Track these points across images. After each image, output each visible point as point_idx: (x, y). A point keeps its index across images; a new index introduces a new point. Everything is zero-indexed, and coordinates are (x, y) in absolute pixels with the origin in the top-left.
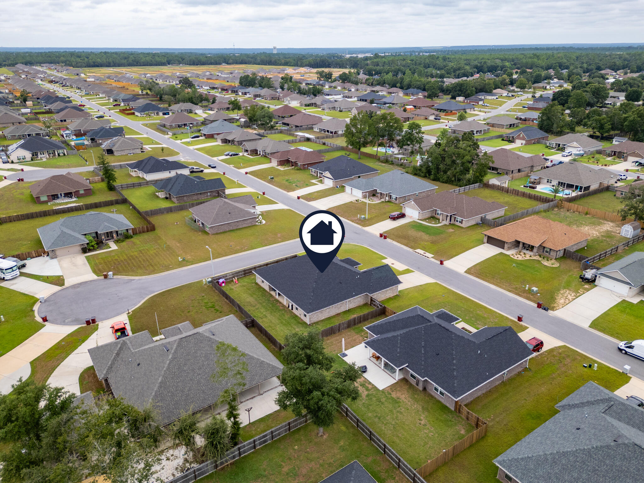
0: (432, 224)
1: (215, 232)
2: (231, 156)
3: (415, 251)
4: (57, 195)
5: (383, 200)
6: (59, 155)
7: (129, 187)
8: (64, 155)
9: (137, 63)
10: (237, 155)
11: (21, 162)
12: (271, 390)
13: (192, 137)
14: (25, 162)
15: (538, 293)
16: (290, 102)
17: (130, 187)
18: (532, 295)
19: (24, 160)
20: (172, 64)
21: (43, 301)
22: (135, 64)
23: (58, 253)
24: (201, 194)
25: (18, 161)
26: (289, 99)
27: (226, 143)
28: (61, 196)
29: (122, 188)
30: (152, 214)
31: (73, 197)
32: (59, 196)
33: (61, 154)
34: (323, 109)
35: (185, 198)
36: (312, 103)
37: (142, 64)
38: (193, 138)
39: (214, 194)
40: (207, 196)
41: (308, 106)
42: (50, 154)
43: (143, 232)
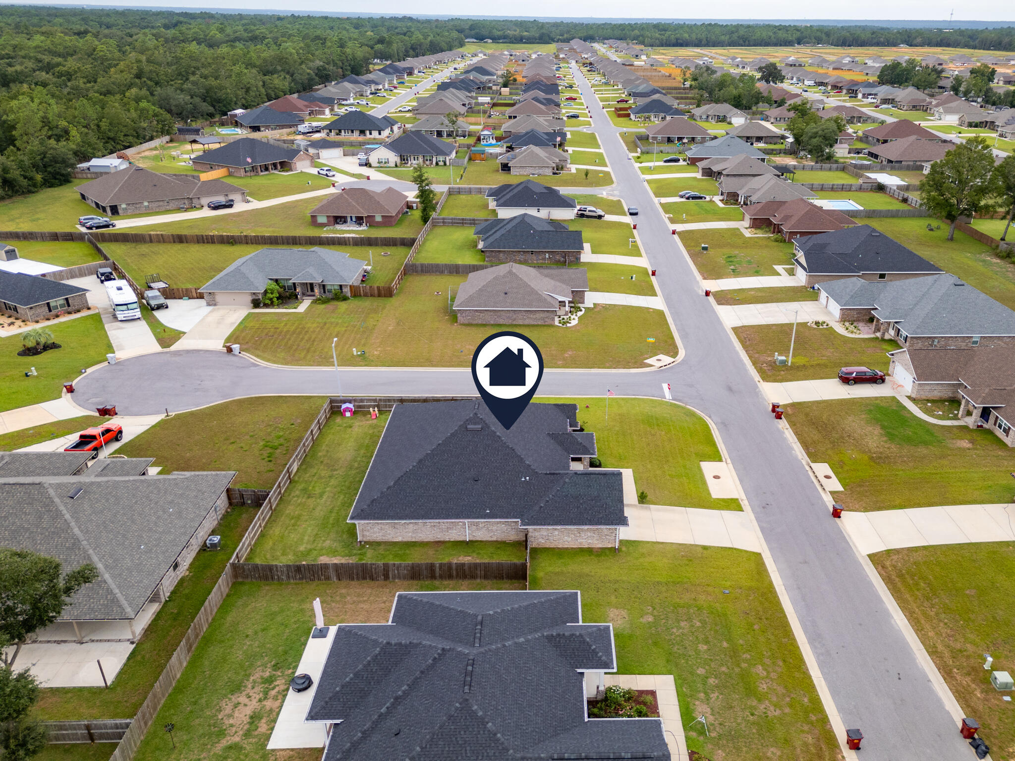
0: (933, 416)
1: (466, 322)
2: (688, 198)
3: (813, 465)
4: (345, 218)
5: (878, 335)
6: (437, 164)
7: (455, 223)
8: (445, 164)
9: (744, 42)
10: (701, 198)
11: (381, 167)
12: (105, 641)
13: (665, 159)
14: (386, 167)
15: (1007, 694)
16: (942, 116)
17: (458, 223)
18: (985, 691)
19: (386, 165)
20: (805, 43)
21: (113, 362)
22: (741, 42)
23: (219, 298)
24: (532, 253)
25: (378, 165)
26: (941, 110)
27: (711, 176)
28: (351, 220)
29: (443, 222)
30: (422, 271)
31: (364, 224)
32: (349, 219)
33: (441, 163)
34: (1001, 136)
35: (501, 255)
36: (987, 122)
37: (751, 43)
38: (666, 161)
39: (558, 257)
40: (544, 259)
41: (976, 126)
42: (427, 160)
43: (372, 296)
